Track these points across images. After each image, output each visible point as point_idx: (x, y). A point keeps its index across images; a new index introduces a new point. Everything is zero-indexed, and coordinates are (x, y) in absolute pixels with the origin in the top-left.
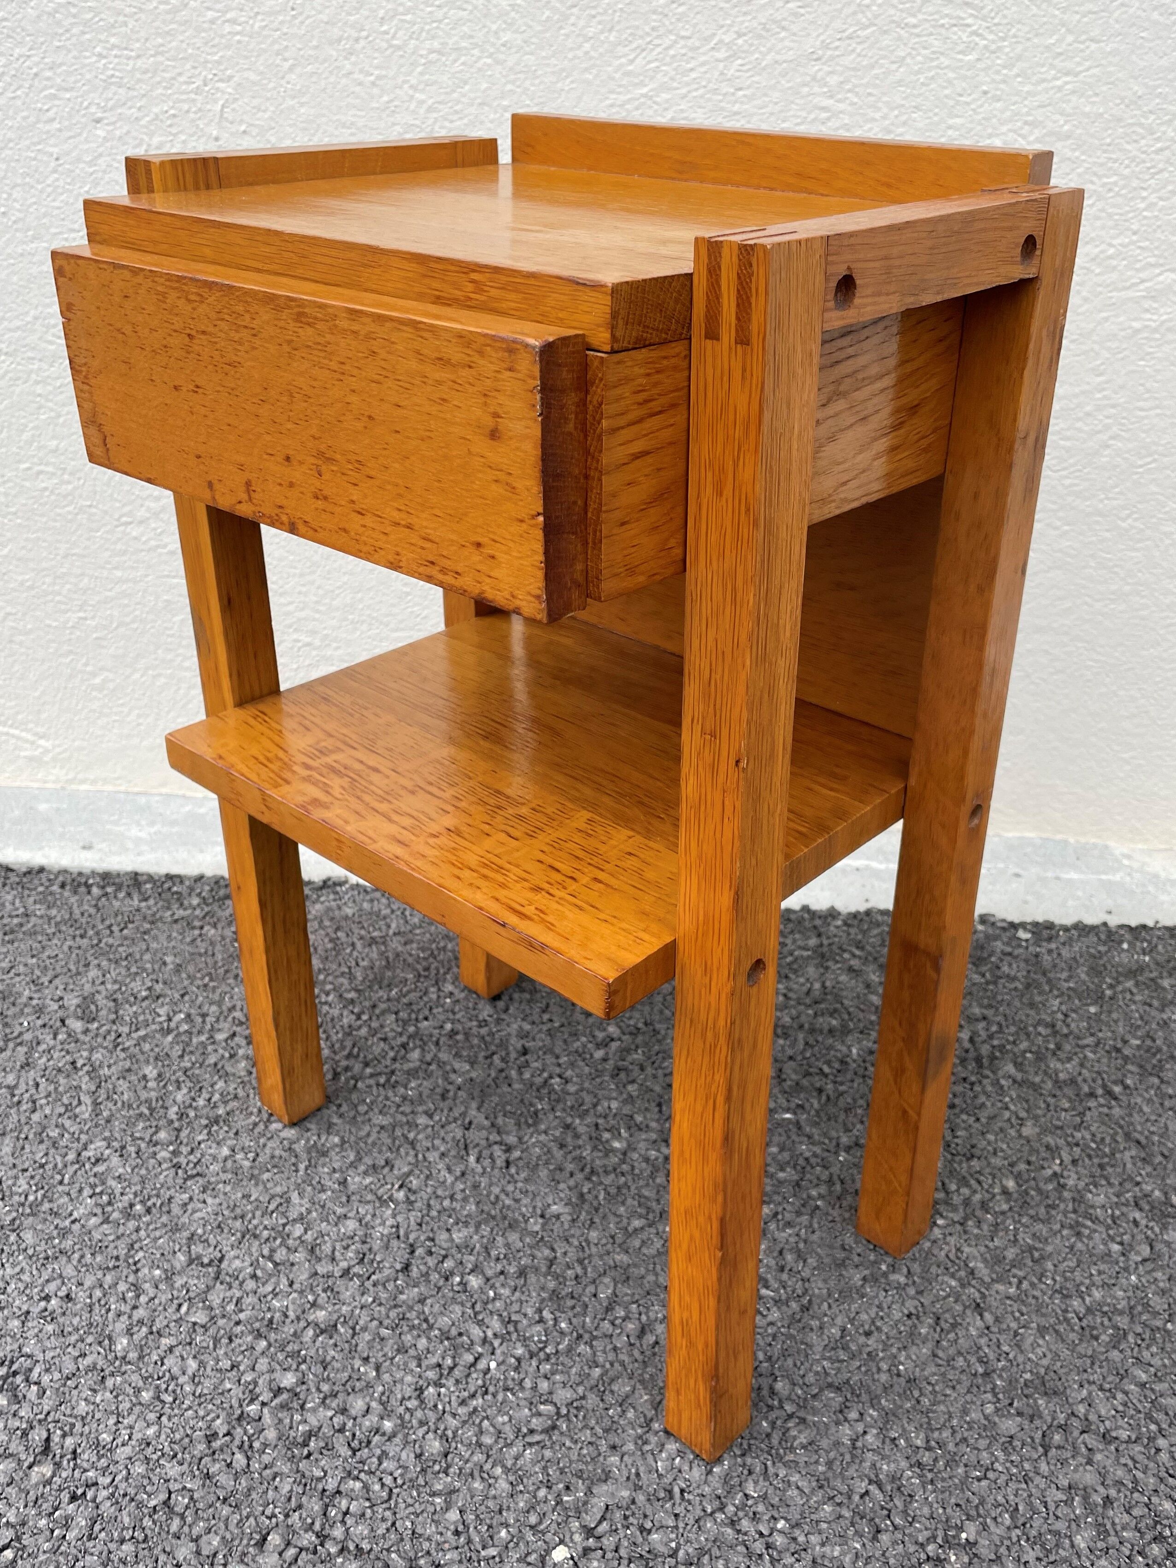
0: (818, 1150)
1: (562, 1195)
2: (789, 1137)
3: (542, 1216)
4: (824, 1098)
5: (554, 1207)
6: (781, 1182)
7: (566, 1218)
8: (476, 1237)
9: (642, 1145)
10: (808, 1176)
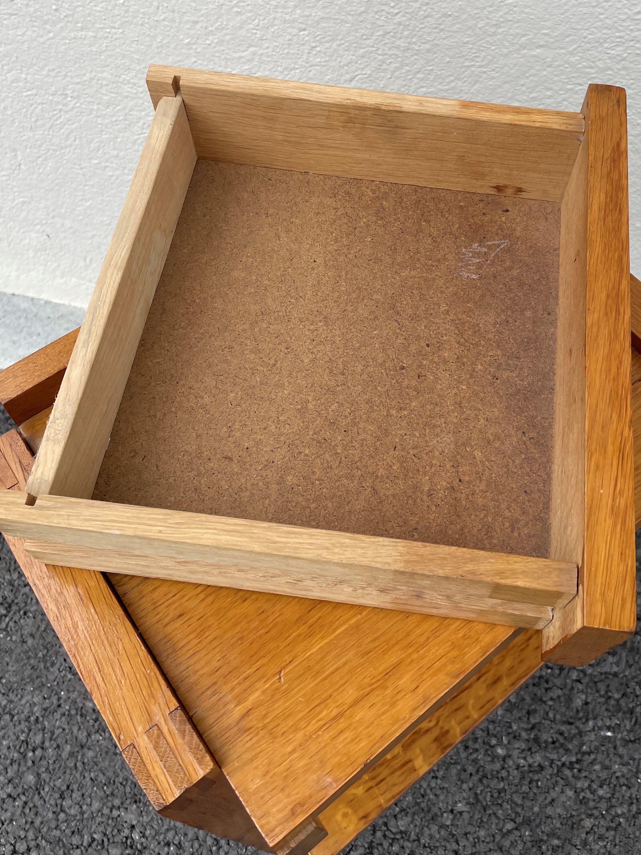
0: (625, 770)
1: (465, 795)
2: (608, 756)
3: (452, 811)
4: (634, 720)
5: (460, 805)
6: (601, 798)
7: (466, 816)
8: (412, 826)
9: (515, 753)
10: (617, 795)
